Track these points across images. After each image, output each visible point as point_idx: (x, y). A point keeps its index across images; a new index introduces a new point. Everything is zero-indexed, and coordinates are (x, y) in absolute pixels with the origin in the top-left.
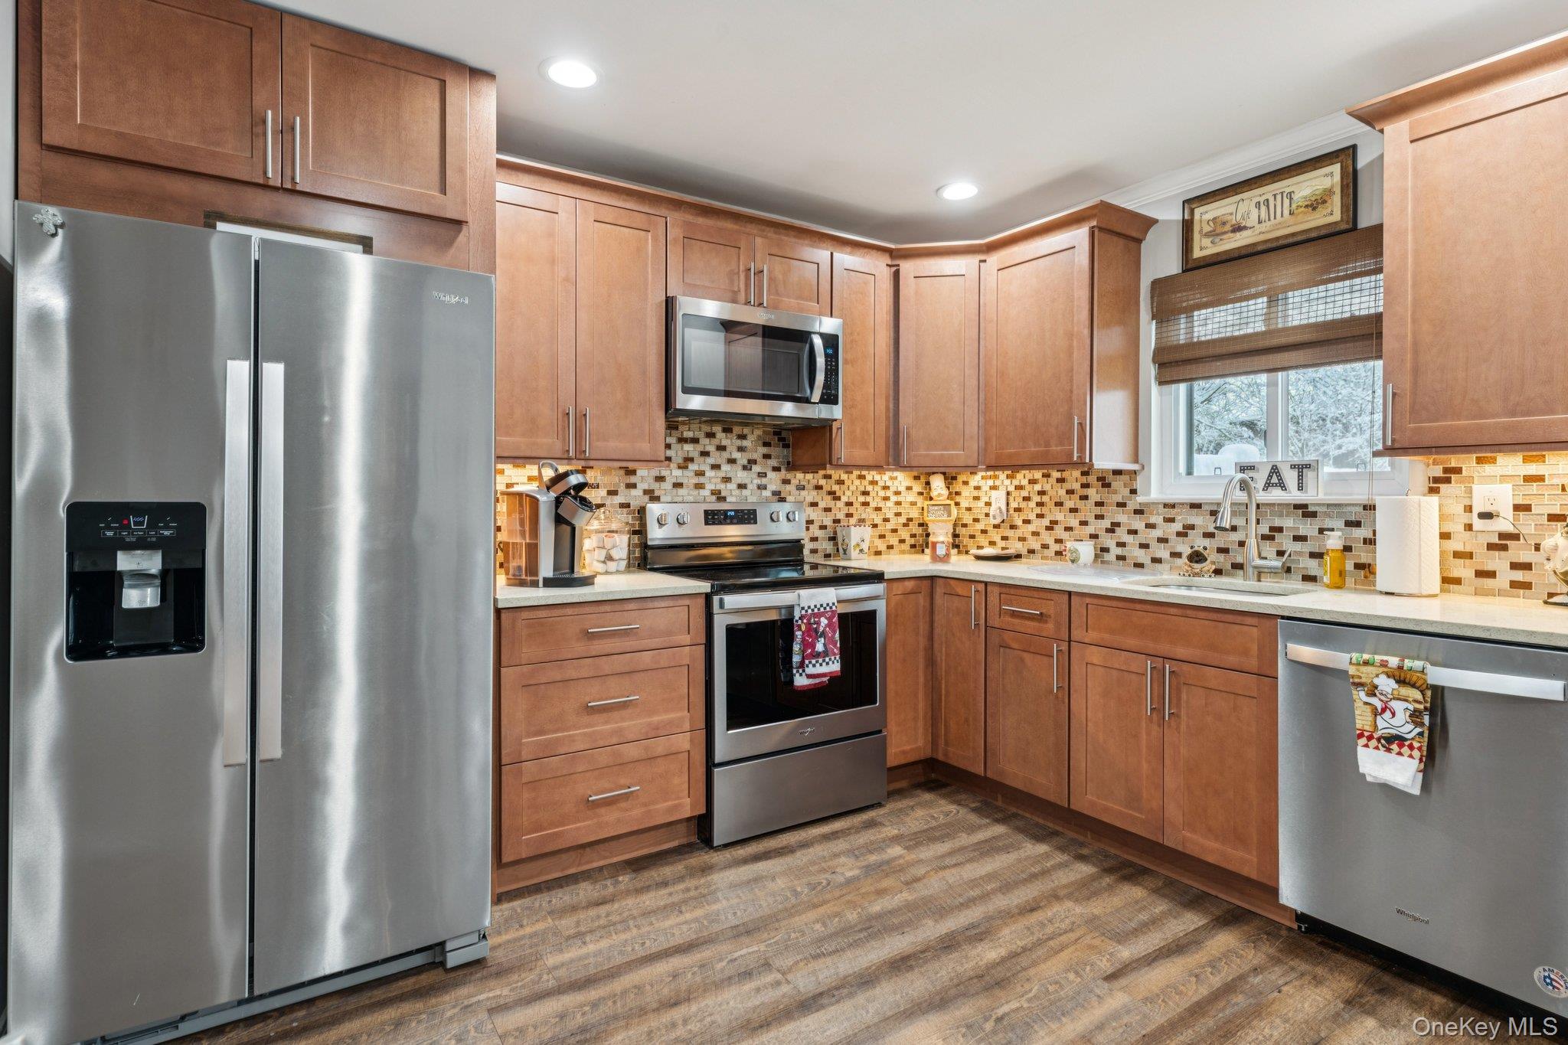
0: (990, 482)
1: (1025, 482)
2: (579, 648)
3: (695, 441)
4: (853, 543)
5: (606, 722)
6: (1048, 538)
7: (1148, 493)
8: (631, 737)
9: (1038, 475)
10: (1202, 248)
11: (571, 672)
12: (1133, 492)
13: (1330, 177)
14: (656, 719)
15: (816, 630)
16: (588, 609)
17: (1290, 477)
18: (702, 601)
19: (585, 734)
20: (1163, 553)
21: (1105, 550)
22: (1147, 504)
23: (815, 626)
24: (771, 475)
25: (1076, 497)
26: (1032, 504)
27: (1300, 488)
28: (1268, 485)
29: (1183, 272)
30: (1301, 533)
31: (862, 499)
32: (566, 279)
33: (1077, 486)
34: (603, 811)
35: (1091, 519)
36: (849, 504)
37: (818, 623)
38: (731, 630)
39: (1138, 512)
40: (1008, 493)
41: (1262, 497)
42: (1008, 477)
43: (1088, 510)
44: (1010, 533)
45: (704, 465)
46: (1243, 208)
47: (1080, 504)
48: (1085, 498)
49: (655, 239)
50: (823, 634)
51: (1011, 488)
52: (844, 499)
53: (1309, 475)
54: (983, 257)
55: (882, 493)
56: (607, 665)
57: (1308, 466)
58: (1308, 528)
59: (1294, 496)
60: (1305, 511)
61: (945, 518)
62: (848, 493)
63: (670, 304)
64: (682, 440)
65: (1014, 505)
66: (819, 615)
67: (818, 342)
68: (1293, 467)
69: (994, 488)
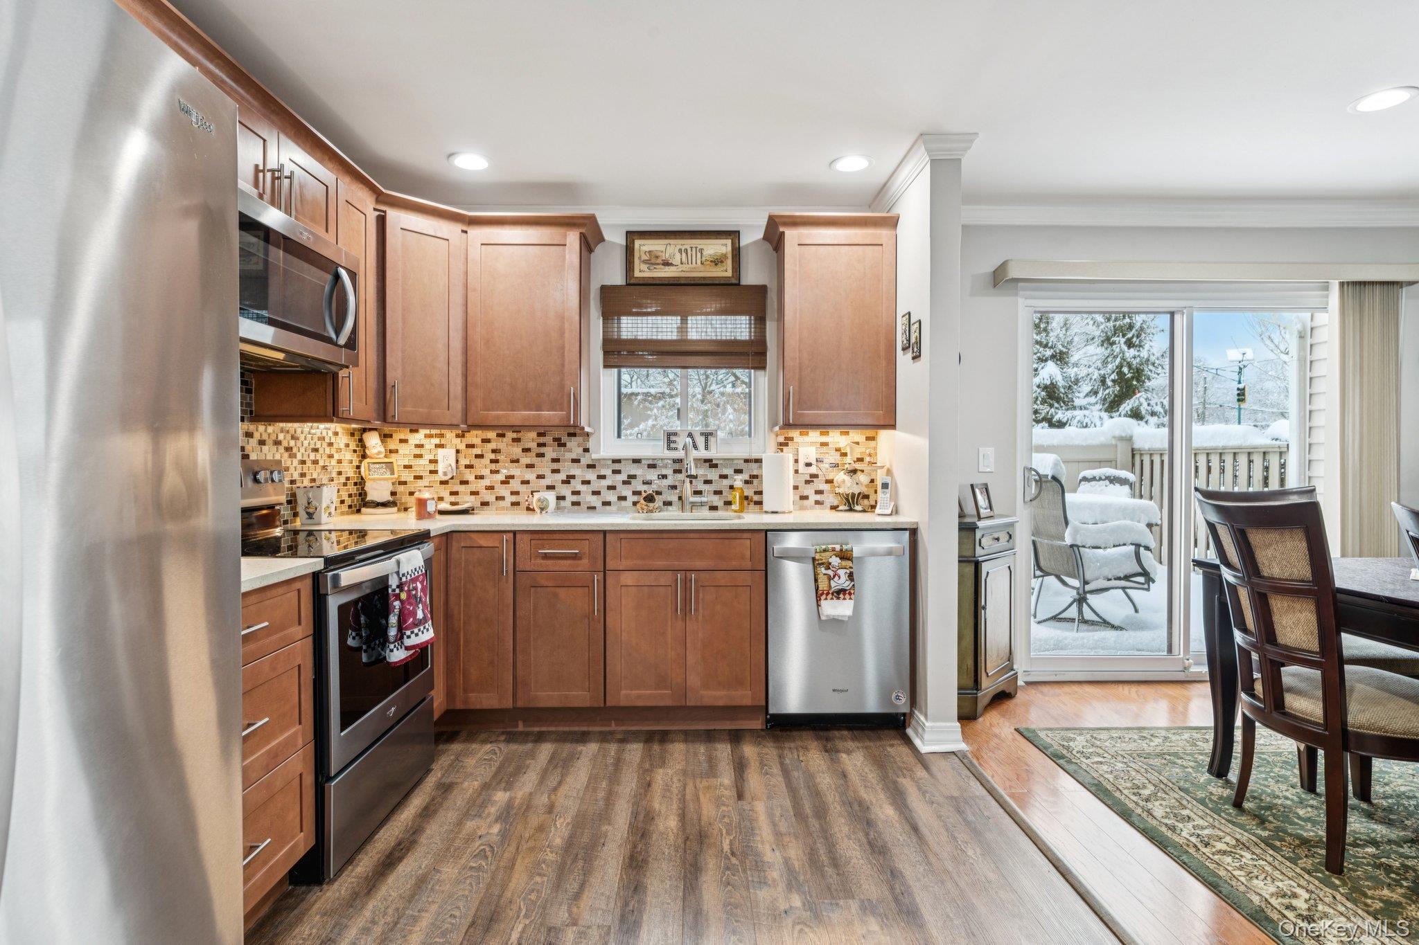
0: (437, 441)
1: (477, 441)
4: (324, 505)
6: (504, 491)
7: (598, 451)
9: (491, 435)
10: (642, 271)
12: (586, 450)
13: (722, 247)
14: (274, 744)
15: (415, 597)
17: (700, 441)
18: (310, 583)
20: (611, 497)
21: (563, 498)
22: (599, 460)
23: (414, 592)
25: (533, 454)
26: (486, 461)
27: (707, 448)
29: (627, 285)
30: (709, 478)
31: (312, 456)
33: (533, 445)
35: (547, 473)
36: (303, 462)
39: (591, 466)
40: (458, 451)
42: (457, 436)
43: (544, 466)
44: (461, 488)
46: (670, 250)
47: (536, 461)
48: (541, 455)
50: (420, 599)
51: (462, 447)
53: (712, 439)
55: (328, 451)
57: (711, 434)
58: (713, 474)
59: (703, 453)
60: (711, 464)
61: (388, 475)
65: (464, 462)
66: (415, 581)
68: (702, 434)
69: (441, 446)
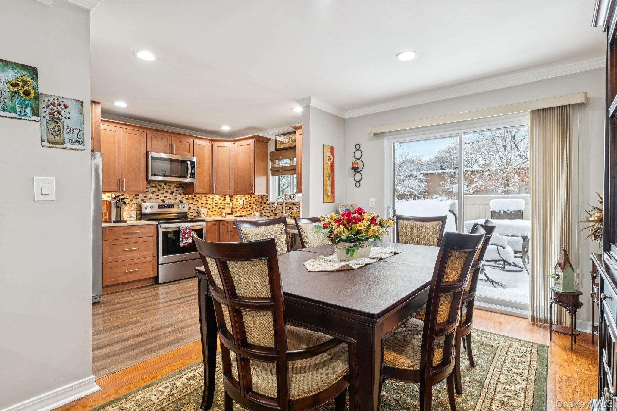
0: (240, 198)
1: (247, 198)
2: (123, 236)
3: (156, 187)
4: (202, 213)
5: (130, 254)
6: (251, 211)
7: (270, 200)
8: (137, 257)
9: (250, 196)
10: (279, 146)
11: (121, 242)
12: (267, 200)
14: (143, 254)
15: (186, 233)
16: (125, 228)
17: (292, 197)
18: (156, 226)
19: (124, 257)
21: (262, 214)
22: (269, 203)
24: (179, 196)
26: (248, 203)
27: (294, 199)
28: (289, 199)
29: (275, 151)
31: (206, 202)
32: (119, 148)
33: (257, 199)
34: (129, 275)
35: (260, 207)
36: (202, 203)
37: (186, 231)
38: (163, 233)
39: (268, 205)
40: (244, 200)
41: (288, 201)
42: (244, 196)
43: (259, 204)
44: (244, 210)
45: (159, 193)
46: (285, 139)
47: (258, 203)
48: (258, 201)
49: (143, 137)
50: (187, 233)
51: (244, 199)
52: (200, 202)
53: (295, 196)
54: (234, 143)
55: (212, 200)
56: (130, 241)
57: (295, 195)
59: (292, 201)
60: (294, 204)
61: (229, 207)
62: (201, 200)
63: (147, 154)
64: (152, 187)
65: (245, 203)
66: (186, 229)
67: (189, 163)
68: (293, 195)
69: (241, 199)
